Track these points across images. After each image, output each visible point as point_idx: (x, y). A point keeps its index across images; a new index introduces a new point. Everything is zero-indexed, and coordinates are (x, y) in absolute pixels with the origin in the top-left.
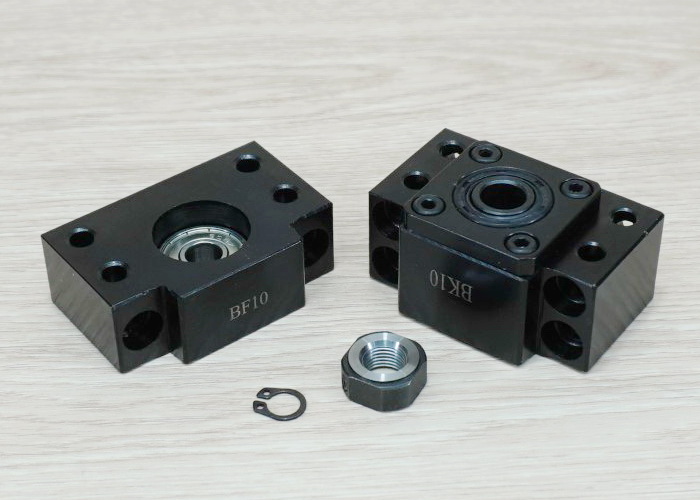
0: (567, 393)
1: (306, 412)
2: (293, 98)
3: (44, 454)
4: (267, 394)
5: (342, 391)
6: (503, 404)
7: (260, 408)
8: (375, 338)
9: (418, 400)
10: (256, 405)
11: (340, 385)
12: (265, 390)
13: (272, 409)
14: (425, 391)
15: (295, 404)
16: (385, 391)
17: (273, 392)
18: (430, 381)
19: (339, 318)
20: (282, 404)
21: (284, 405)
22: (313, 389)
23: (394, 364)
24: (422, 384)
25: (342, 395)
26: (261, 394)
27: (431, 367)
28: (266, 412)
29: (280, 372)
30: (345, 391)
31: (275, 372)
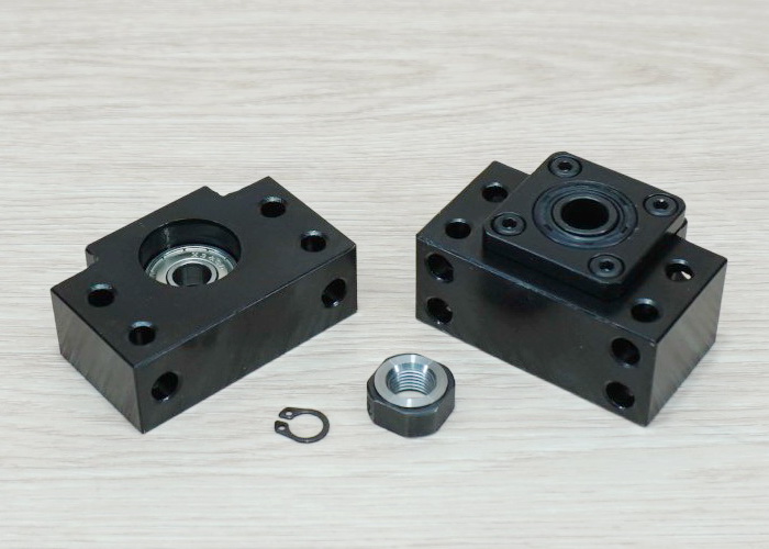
0: (598, 425)
1: (329, 434)
2: (330, 95)
3: (59, 468)
4: (289, 414)
5: (367, 414)
6: (532, 435)
7: (282, 428)
8: (404, 360)
9: (445, 426)
10: (278, 424)
11: (366, 407)
12: (288, 409)
13: (294, 431)
14: (452, 417)
15: (317, 425)
16: (411, 417)
17: (296, 412)
18: (458, 406)
19: (367, 335)
20: (305, 426)
21: (306, 426)
22: (337, 410)
23: (422, 388)
24: (450, 409)
25: (366, 419)
26: (283, 414)
27: (459, 392)
28: (288, 433)
29: (304, 391)
30: (370, 414)
31: (299, 391)
